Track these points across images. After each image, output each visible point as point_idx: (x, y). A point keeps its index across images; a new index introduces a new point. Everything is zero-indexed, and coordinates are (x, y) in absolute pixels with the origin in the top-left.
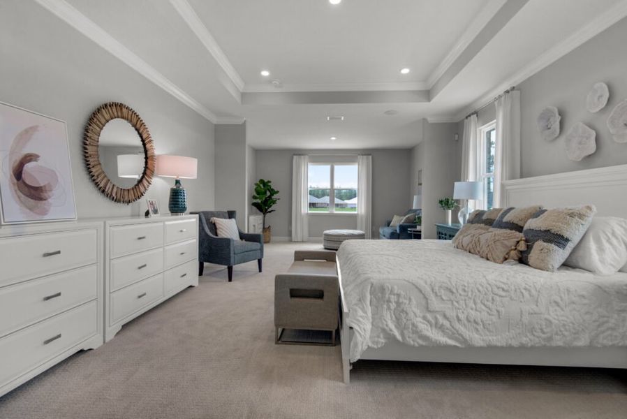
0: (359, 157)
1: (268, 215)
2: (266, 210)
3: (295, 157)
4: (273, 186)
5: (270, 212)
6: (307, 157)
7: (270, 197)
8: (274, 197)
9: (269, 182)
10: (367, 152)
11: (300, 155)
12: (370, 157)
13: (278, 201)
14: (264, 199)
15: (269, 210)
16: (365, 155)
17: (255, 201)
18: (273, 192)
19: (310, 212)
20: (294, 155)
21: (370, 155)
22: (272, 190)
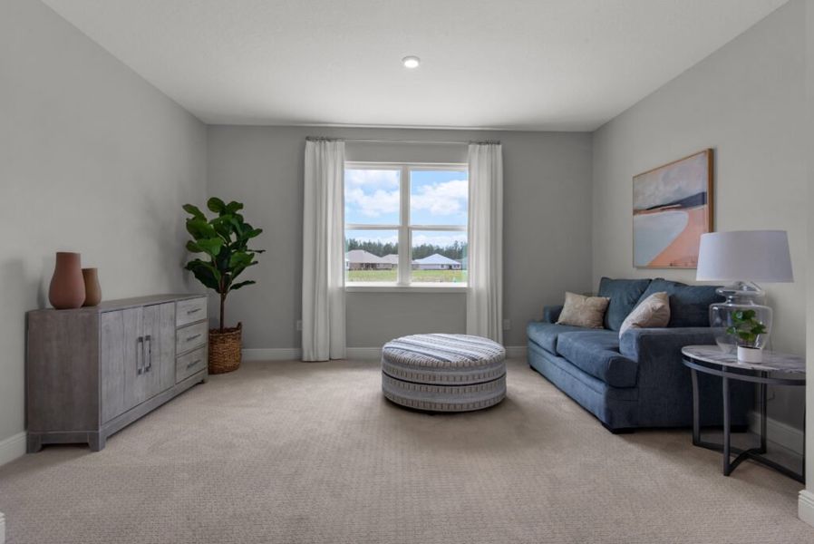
0: (471, 146)
1: (231, 294)
2: (228, 280)
3: (309, 144)
4: (248, 216)
5: (237, 286)
6: (340, 145)
7: (241, 244)
8: (252, 244)
9: (241, 206)
10: (489, 136)
11: (323, 139)
12: (499, 148)
13: (257, 257)
14: (217, 251)
15: (235, 282)
16: (487, 143)
17: (193, 257)
18: (248, 232)
19: (348, 284)
20: (308, 139)
21: (498, 143)
22: (248, 226)
